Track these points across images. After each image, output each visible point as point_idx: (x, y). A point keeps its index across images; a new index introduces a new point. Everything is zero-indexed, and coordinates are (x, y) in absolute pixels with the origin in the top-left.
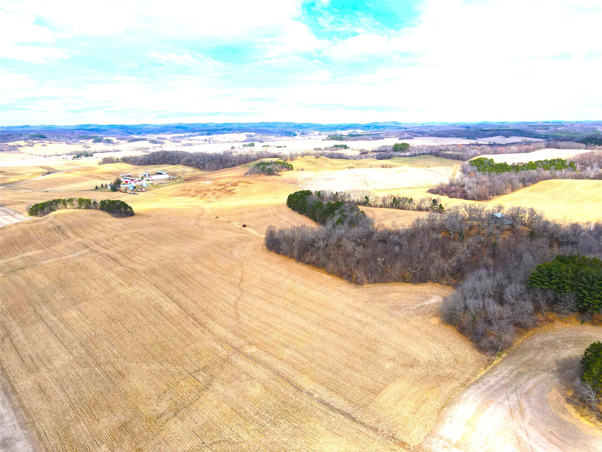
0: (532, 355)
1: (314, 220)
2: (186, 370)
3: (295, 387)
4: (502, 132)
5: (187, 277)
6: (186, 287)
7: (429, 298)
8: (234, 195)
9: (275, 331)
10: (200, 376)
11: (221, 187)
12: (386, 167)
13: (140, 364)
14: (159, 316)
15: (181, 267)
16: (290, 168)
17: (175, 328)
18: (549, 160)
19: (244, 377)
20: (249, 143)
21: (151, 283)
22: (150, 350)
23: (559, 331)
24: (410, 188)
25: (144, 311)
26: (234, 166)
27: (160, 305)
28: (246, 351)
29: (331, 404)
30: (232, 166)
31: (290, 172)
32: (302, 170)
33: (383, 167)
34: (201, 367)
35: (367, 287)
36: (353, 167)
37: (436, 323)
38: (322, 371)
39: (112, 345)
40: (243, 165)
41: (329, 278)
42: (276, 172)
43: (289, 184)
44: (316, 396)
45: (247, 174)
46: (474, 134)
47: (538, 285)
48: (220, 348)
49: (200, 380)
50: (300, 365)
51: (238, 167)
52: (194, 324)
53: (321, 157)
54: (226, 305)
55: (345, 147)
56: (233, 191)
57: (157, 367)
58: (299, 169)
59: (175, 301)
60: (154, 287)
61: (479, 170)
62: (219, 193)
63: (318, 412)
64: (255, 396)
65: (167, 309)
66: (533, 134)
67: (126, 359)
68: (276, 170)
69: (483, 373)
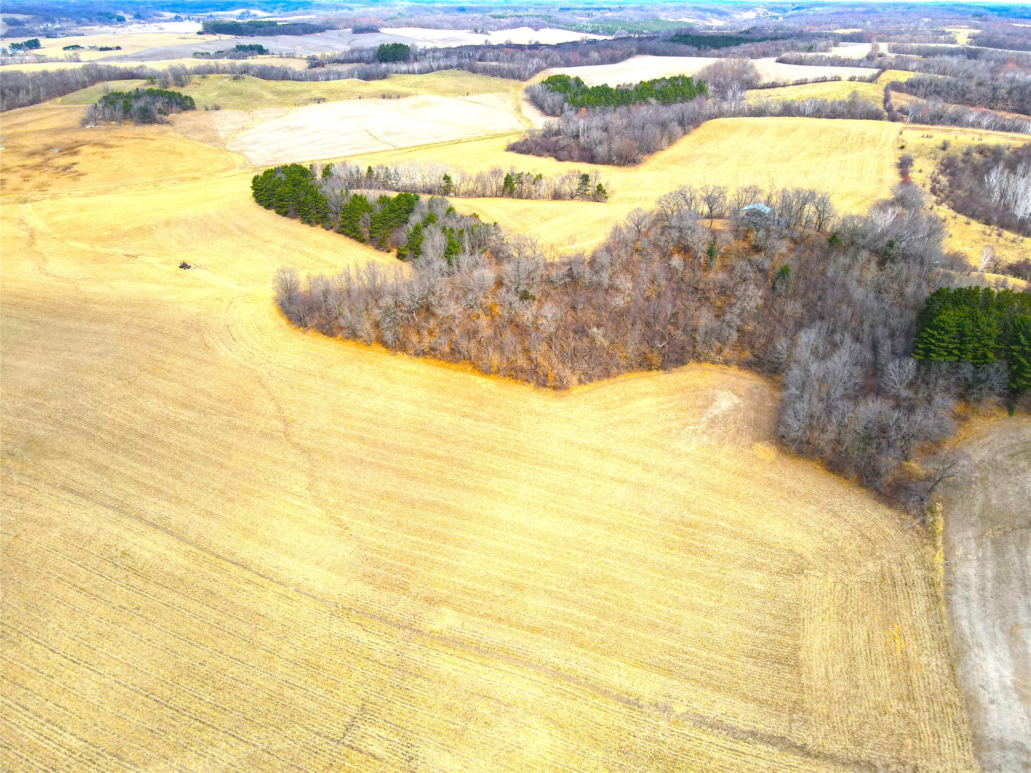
0: (980, 497)
1: (354, 238)
2: (318, 734)
3: (618, 698)
4: (526, 20)
5: (140, 441)
6: (158, 475)
7: (713, 400)
8: (83, 178)
9: (463, 551)
10: (369, 741)
11: (37, 160)
12: (390, 98)
13: (177, 761)
14: (138, 583)
15: (106, 413)
16: (187, 104)
17: (208, 611)
18: (667, 78)
19: (483, 708)
20: (26, 39)
21: (54, 487)
22: (180, 702)
23: (986, 436)
24: (459, 142)
25: (83, 578)
26: (35, 101)
27: (121, 548)
28: (436, 628)
29: (727, 722)
30: (32, 103)
31: (189, 114)
32: (217, 108)
33: (384, 97)
34: (353, 710)
35: (580, 394)
36: (324, 100)
37: (773, 458)
38: (643, 635)
39: (48, 721)
40: (59, 99)
41: (490, 385)
42: (158, 116)
43: (202, 144)
44: (679, 709)
45: (85, 122)
46: (481, 22)
47: (940, 355)
48: (362, 636)
49: (378, 751)
50: (588, 633)
51: (47, 104)
52: (249, 582)
53: (245, 76)
54: (294, 502)
55: (261, 50)
56: (75, 168)
57: (232, 751)
58: (210, 106)
59: (156, 527)
60: (69, 496)
61: (566, 100)
62: (39, 178)
63: (716, 755)
64: (550, 758)
65: (149, 555)
66: (574, 25)
67: (121, 759)
68: (160, 111)
69: (939, 559)
